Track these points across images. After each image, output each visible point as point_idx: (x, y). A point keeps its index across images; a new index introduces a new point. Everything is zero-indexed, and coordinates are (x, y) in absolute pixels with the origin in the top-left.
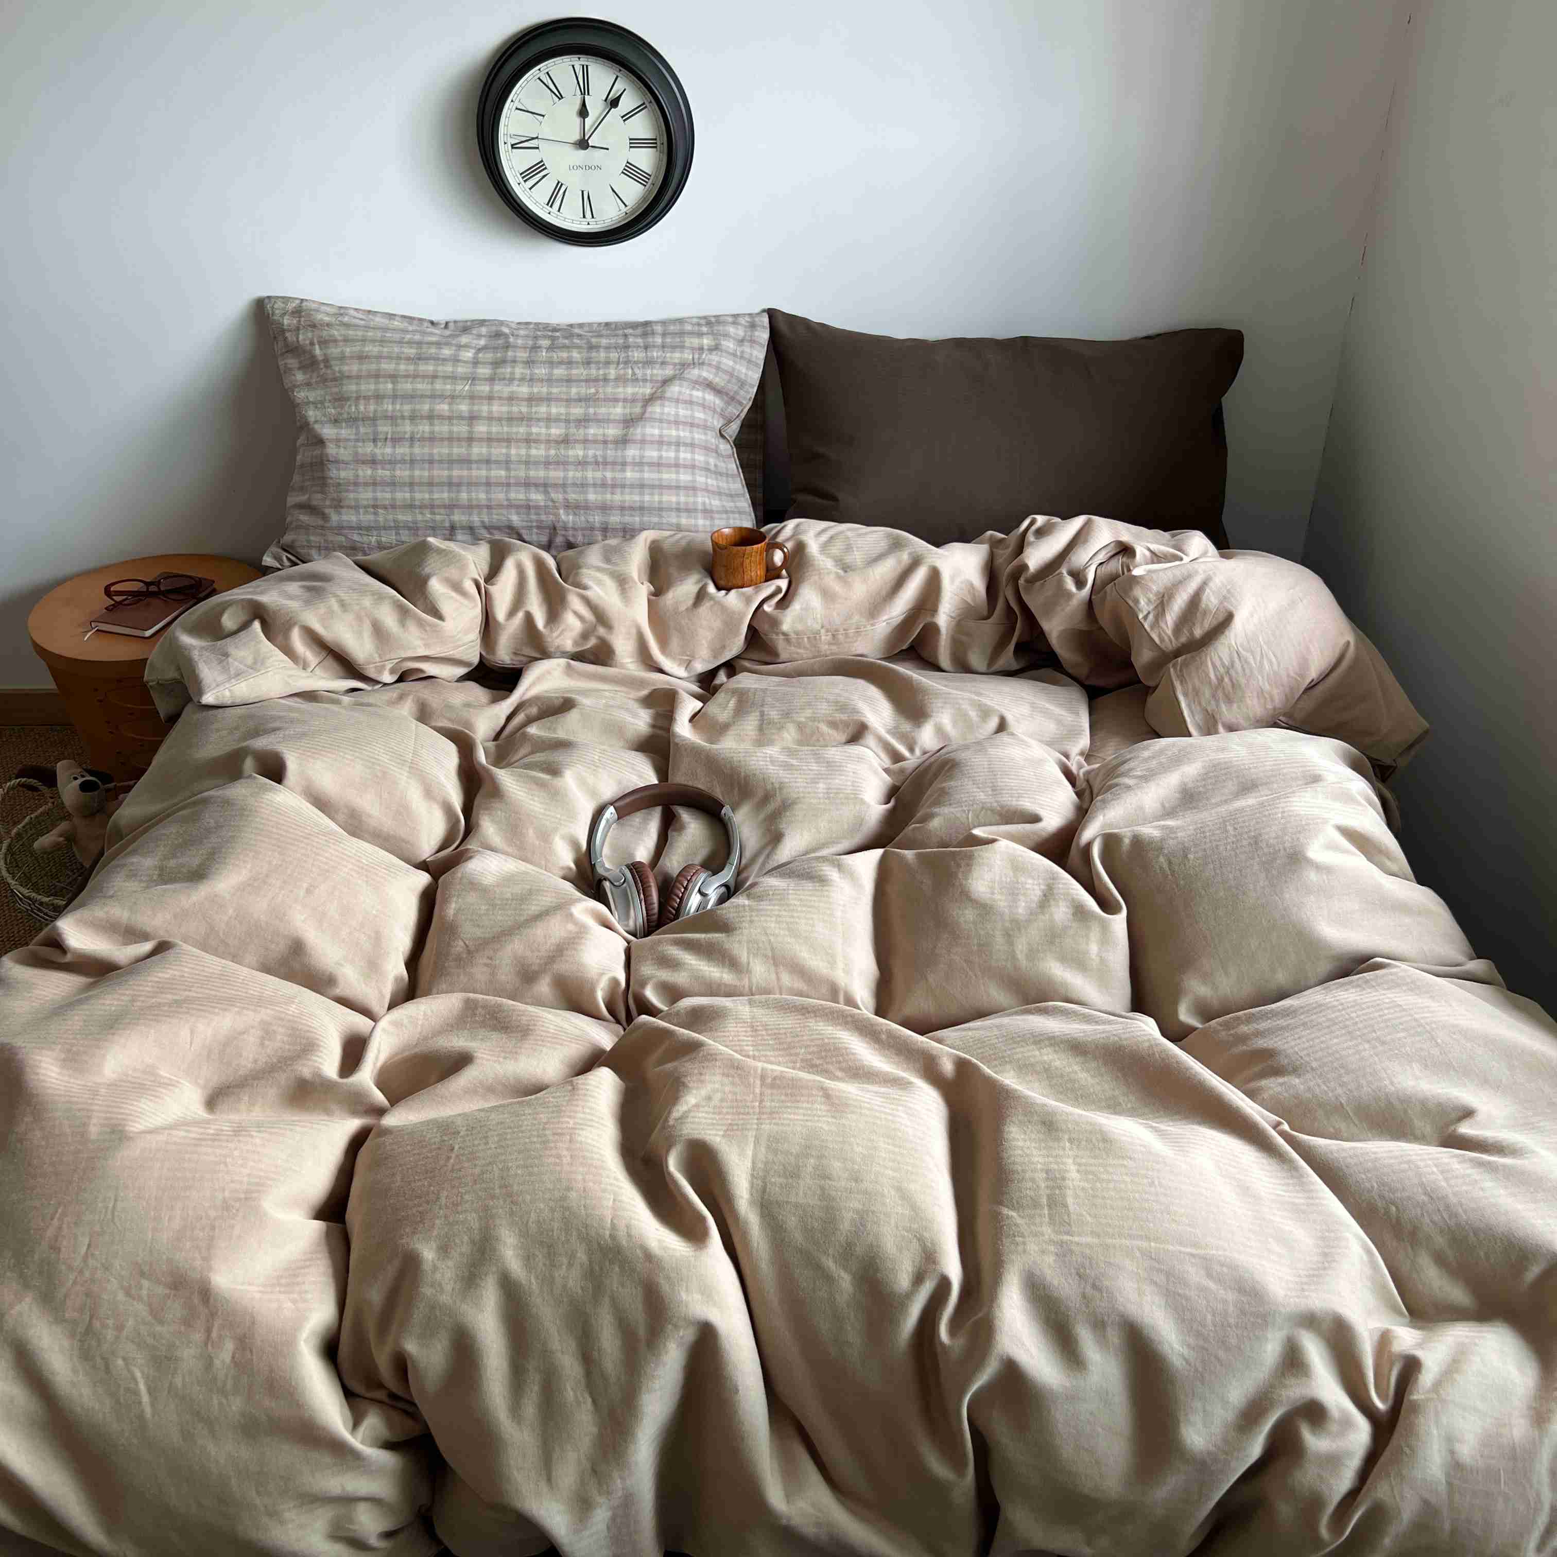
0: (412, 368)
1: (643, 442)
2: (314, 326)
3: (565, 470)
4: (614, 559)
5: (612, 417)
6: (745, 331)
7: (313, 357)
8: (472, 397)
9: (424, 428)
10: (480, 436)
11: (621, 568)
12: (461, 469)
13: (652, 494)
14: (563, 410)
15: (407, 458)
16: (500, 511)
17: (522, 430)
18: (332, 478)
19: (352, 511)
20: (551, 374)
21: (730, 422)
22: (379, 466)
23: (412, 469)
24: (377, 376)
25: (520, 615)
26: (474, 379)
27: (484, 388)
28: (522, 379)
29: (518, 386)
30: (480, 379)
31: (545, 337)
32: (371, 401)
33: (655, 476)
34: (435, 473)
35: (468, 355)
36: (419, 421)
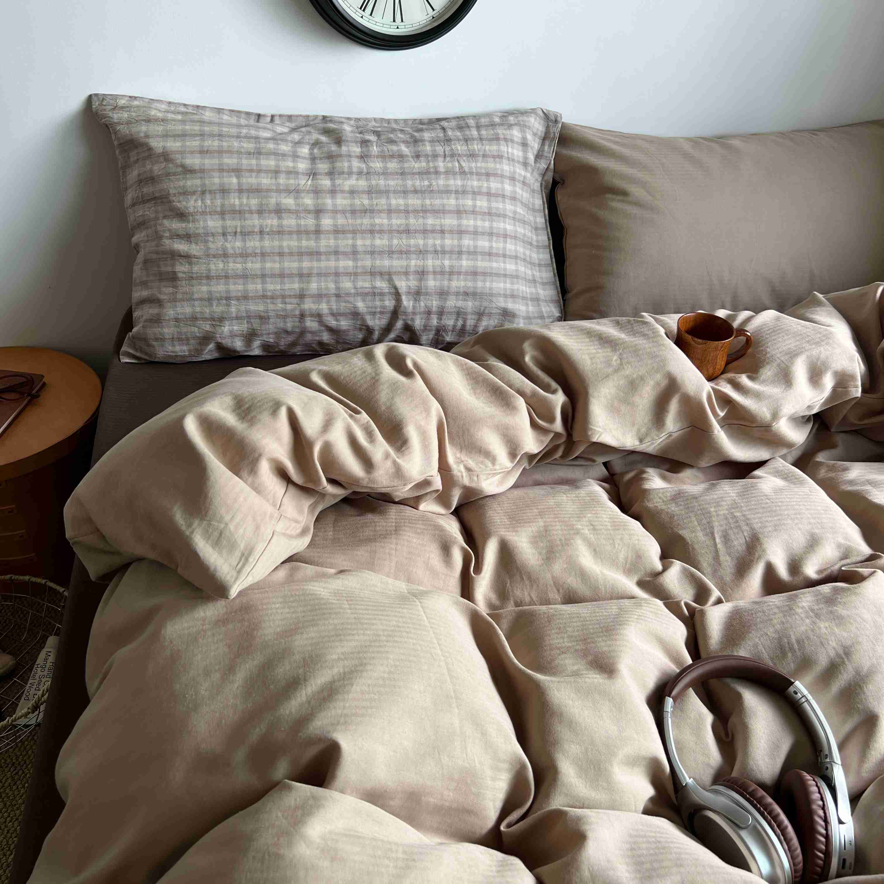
0: (254, 162)
1: (476, 233)
2: (148, 120)
3: (408, 259)
5: (447, 208)
8: (316, 191)
9: (272, 222)
10: (327, 229)
12: (311, 260)
14: (401, 202)
15: (258, 251)
16: (348, 299)
17: (366, 221)
18: (182, 273)
19: (205, 303)
20: (386, 168)
22: (231, 260)
23: (263, 261)
24: (221, 170)
26: (315, 174)
27: (327, 183)
28: (360, 173)
29: (357, 179)
30: (320, 174)
31: (369, 131)
32: (218, 196)
33: (486, 264)
34: (286, 264)
35: (305, 150)
36: (267, 215)
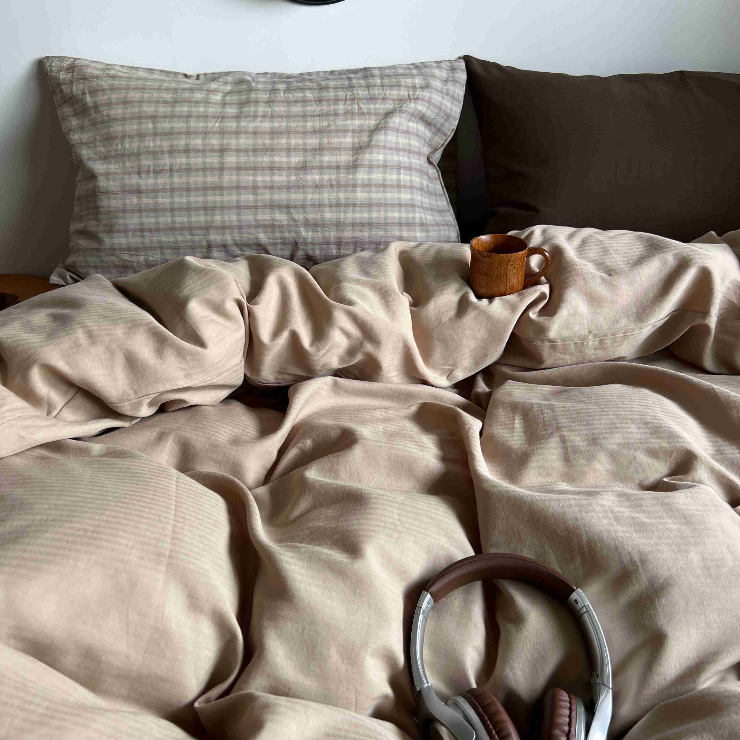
0: (169, 109)
1: (371, 166)
2: (84, 78)
3: (304, 193)
4: (373, 271)
5: (343, 146)
6: (447, 74)
7: (85, 104)
8: (222, 133)
9: (182, 160)
10: (230, 166)
11: (381, 280)
12: (215, 195)
13: (379, 212)
14: (300, 141)
15: (168, 187)
16: (250, 230)
17: (265, 159)
18: (103, 207)
19: (122, 235)
20: (289, 111)
21: (436, 150)
22: (143, 195)
23: (172, 196)
24: (139, 117)
25: (285, 335)
26: (223, 117)
27: (233, 125)
28: (264, 116)
29: (261, 122)
30: (228, 117)
31: (281, 82)
32: (135, 140)
33: (381, 195)
34: (193, 199)
35: (218, 98)
36: (177, 155)
